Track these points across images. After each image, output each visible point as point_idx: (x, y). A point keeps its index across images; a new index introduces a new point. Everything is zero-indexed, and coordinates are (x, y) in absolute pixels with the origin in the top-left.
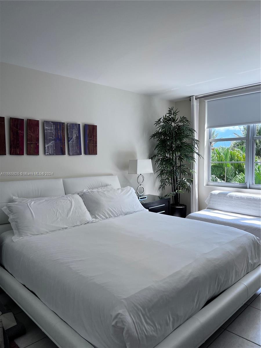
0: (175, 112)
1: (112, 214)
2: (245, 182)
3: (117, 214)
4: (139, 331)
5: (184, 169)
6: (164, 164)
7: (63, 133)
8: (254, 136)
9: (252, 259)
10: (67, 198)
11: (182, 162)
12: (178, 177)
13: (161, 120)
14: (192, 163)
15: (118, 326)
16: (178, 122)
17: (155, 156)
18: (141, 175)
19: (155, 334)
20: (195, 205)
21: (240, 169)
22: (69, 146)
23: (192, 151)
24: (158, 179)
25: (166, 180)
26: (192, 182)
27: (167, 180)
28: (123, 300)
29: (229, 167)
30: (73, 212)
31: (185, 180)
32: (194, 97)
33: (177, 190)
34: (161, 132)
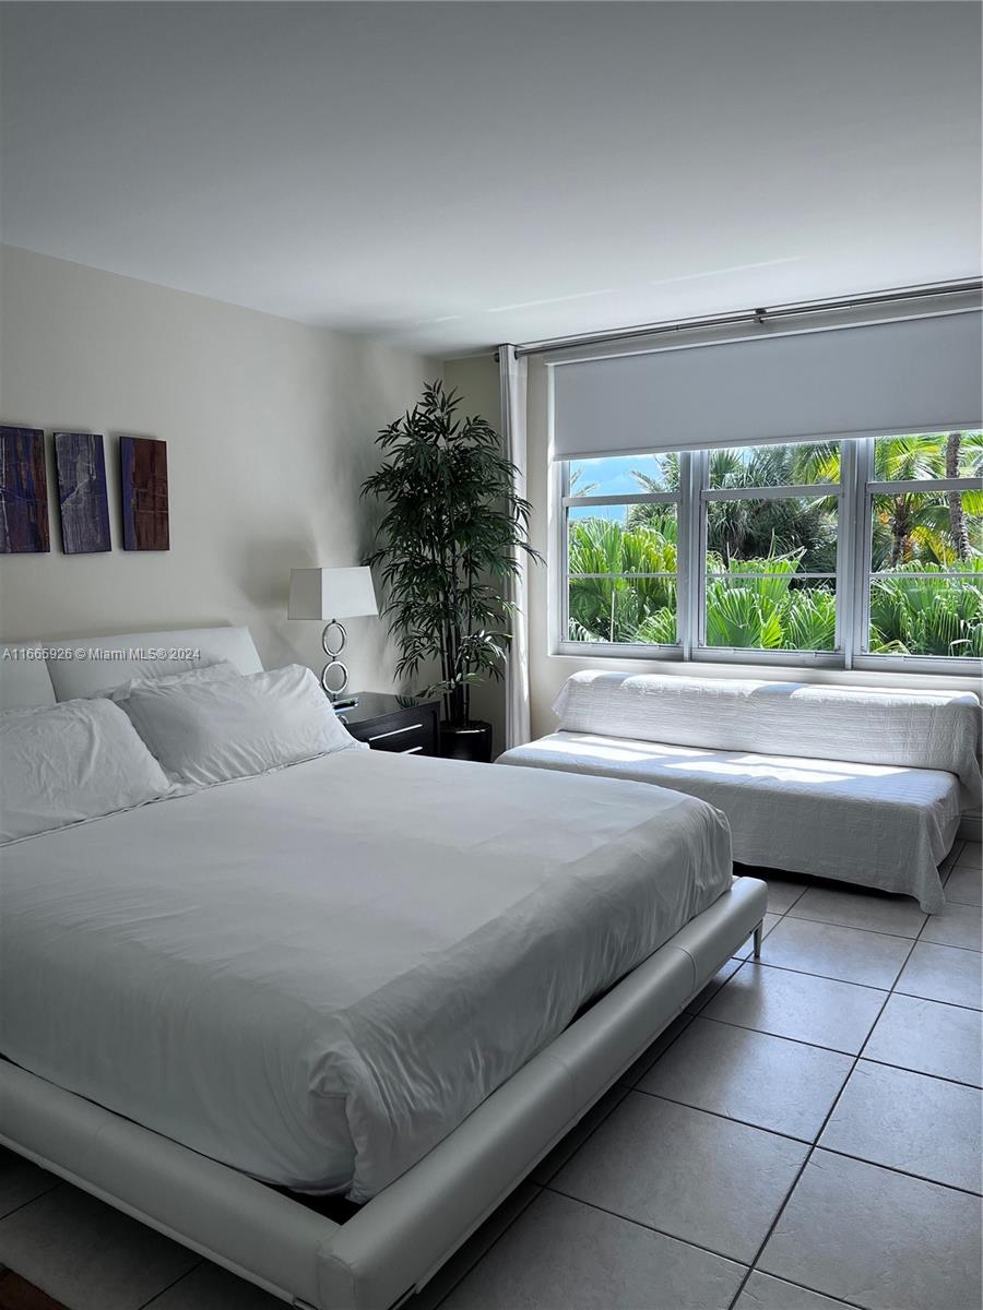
0: (449, 399)
1: (242, 766)
2: (677, 641)
3: (260, 765)
4: (392, 1099)
5: (483, 602)
6: (416, 584)
7: (37, 469)
8: (702, 489)
9: (704, 875)
10: (73, 712)
11: (477, 575)
12: (464, 627)
13: (401, 427)
14: (509, 579)
15: (328, 1093)
16: (459, 436)
17: (382, 554)
18: (334, 622)
19: (436, 1106)
20: (518, 722)
21: (653, 596)
22: (64, 519)
23: (509, 539)
24: (392, 637)
25: (419, 638)
26: (507, 643)
27: (424, 641)
28: (336, 1016)
29: (621, 589)
30: (97, 763)
31: (485, 636)
32: (511, 348)
33: (460, 675)
34: (402, 471)
